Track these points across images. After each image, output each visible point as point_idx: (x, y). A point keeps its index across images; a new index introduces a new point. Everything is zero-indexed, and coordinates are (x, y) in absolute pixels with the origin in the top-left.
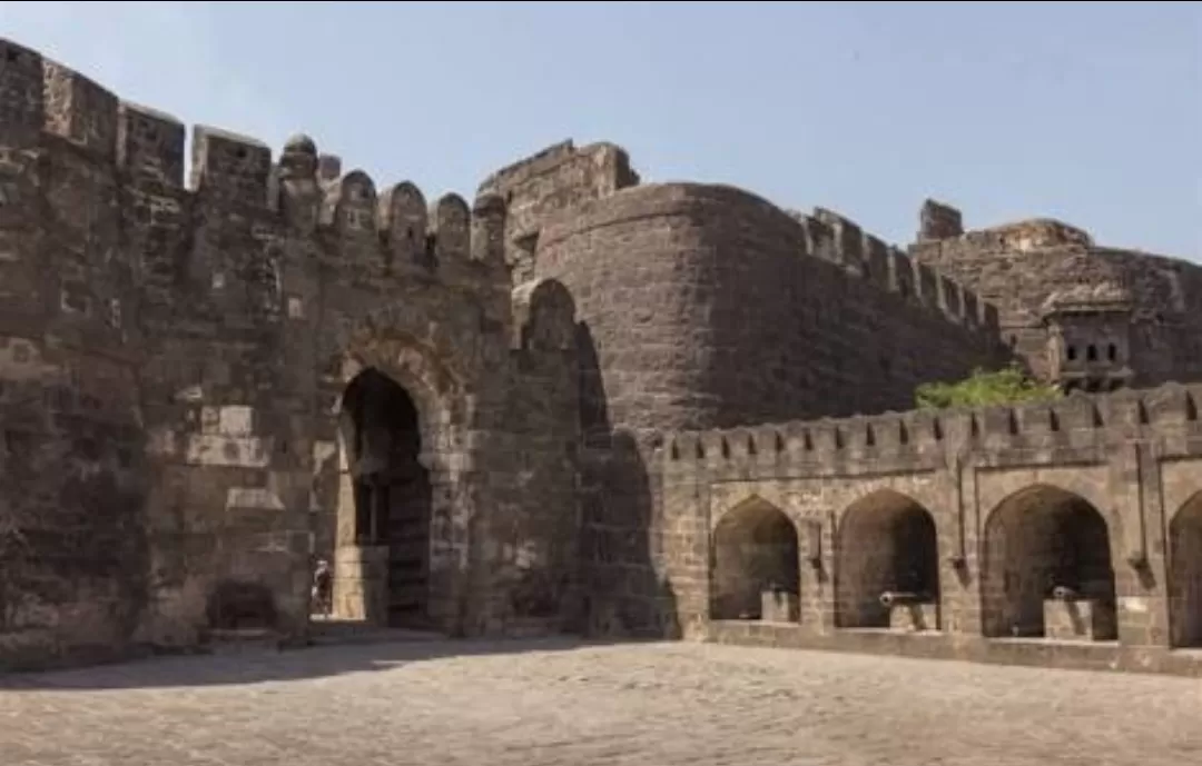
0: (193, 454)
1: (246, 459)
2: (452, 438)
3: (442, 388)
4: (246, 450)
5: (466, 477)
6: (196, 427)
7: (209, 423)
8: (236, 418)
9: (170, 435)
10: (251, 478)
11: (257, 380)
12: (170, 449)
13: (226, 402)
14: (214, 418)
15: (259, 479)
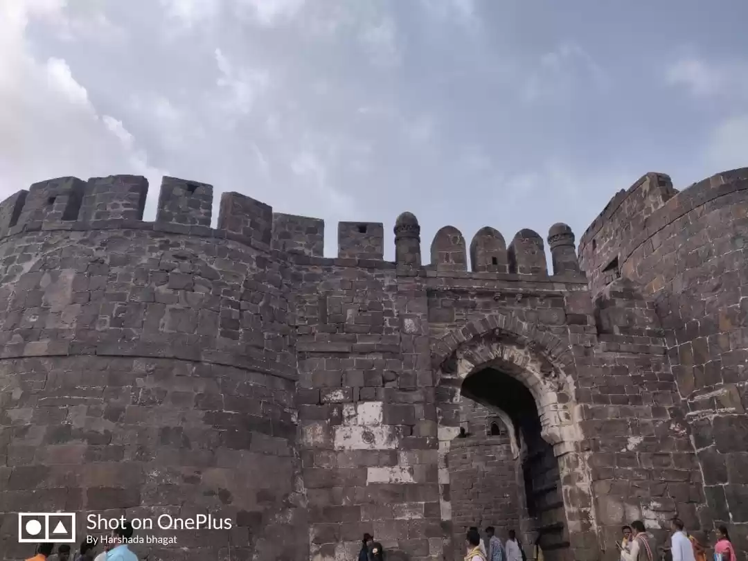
0: (339, 442)
1: (381, 443)
2: (562, 414)
3: (546, 374)
4: (380, 436)
5: (581, 447)
6: (339, 420)
7: (349, 417)
8: (370, 411)
9: (319, 429)
10: (387, 458)
11: (384, 381)
12: (320, 439)
13: (362, 399)
14: (353, 413)
15: (392, 459)
